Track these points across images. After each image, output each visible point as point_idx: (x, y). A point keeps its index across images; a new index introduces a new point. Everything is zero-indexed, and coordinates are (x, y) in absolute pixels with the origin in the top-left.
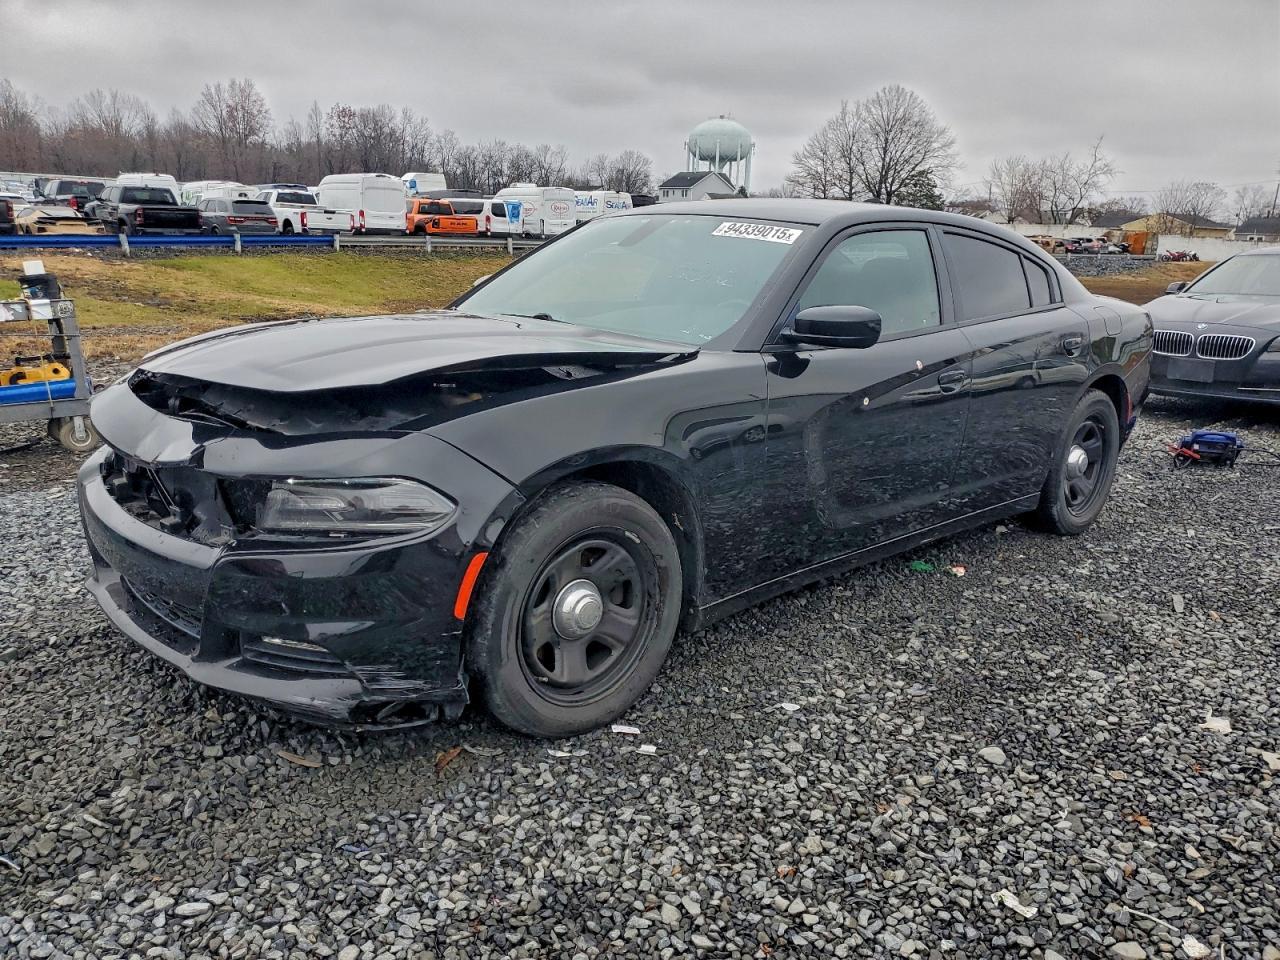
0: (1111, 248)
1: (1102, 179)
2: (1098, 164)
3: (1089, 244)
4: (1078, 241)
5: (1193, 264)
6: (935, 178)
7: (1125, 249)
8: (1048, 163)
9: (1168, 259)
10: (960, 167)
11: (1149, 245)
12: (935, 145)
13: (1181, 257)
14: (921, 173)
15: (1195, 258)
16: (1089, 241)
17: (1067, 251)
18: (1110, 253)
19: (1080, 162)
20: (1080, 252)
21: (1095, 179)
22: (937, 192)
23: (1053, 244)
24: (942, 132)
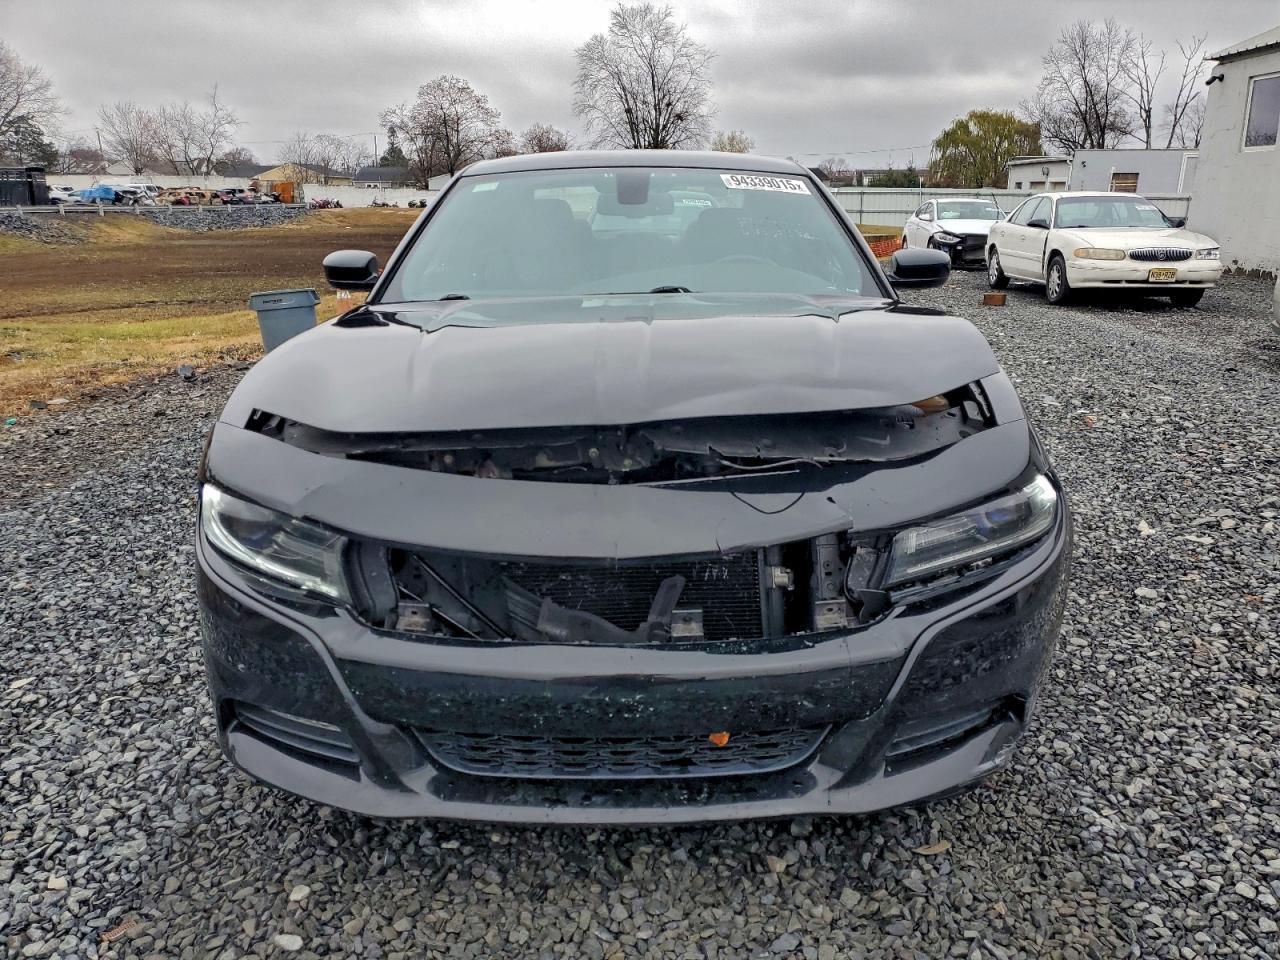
0: (264, 198)
1: (228, 129)
2: (220, 113)
3: (241, 195)
4: (233, 192)
5: (338, 210)
6: (39, 123)
7: (277, 199)
8: (169, 110)
9: (314, 207)
10: (66, 113)
11: (296, 194)
12: (28, 87)
13: (325, 205)
14: (22, 119)
15: (338, 205)
16: (241, 191)
17: (225, 203)
18: (264, 203)
19: (200, 111)
20: (237, 203)
21: (221, 129)
22: (46, 140)
23: (208, 195)
24: (32, 73)
